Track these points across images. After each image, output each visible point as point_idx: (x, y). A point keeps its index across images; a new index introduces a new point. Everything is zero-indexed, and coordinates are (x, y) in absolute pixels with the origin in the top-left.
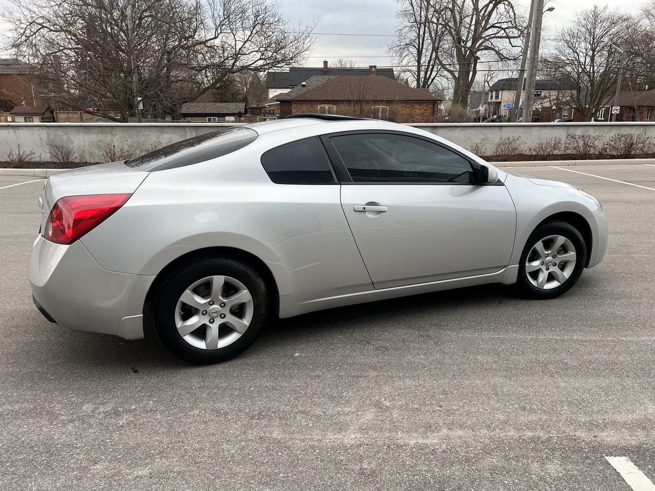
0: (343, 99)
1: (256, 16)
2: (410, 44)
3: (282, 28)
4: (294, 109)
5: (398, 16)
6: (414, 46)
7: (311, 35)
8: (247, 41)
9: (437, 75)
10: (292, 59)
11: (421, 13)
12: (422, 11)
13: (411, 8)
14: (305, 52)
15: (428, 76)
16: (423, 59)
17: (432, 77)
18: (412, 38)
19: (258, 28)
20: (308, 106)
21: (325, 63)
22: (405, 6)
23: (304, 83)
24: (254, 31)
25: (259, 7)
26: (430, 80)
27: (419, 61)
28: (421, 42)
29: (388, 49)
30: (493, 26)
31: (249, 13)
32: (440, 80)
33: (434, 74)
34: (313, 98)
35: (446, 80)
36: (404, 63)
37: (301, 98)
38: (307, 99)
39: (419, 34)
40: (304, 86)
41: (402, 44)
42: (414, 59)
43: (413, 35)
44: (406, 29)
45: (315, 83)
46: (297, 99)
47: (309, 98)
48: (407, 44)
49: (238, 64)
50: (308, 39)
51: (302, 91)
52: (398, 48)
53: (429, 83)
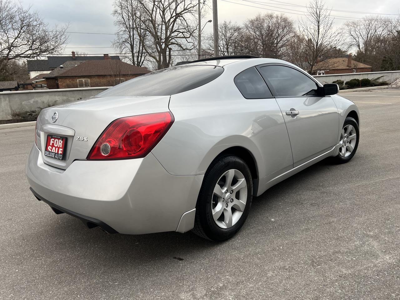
0: (94, 74)
1: (22, 21)
2: (125, 41)
3: (44, 28)
4: (60, 82)
5: (115, 24)
6: (128, 43)
7: (65, 34)
8: (17, 37)
9: (145, 60)
10: (53, 49)
11: (129, 23)
12: (130, 22)
13: (123, 20)
14: (62, 45)
15: (139, 61)
16: (135, 51)
17: (142, 61)
18: (126, 37)
19: (24, 29)
20: (70, 80)
21: (73, 53)
22: (119, 18)
23: (61, 66)
24: (22, 31)
25: (24, 15)
26: (141, 63)
27: (132, 51)
28: (132, 40)
29: (112, 44)
30: (175, 31)
31: (17, 18)
32: (147, 63)
33: (143, 59)
34: (73, 75)
35: (150, 63)
36: (123, 52)
37: (64, 75)
38: (68, 75)
39: (130, 36)
40: (62, 67)
41: (120, 41)
42: (129, 50)
43: (126, 36)
44: (122, 33)
45: (69, 66)
46: (61, 76)
47: (70, 75)
48: (124, 41)
49: (12, 53)
50: (63, 36)
51: (61, 71)
52: (118, 44)
53: (140, 65)
